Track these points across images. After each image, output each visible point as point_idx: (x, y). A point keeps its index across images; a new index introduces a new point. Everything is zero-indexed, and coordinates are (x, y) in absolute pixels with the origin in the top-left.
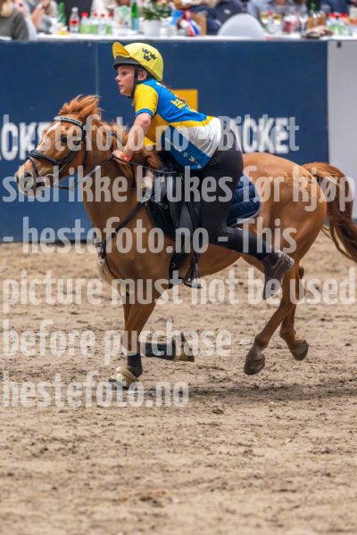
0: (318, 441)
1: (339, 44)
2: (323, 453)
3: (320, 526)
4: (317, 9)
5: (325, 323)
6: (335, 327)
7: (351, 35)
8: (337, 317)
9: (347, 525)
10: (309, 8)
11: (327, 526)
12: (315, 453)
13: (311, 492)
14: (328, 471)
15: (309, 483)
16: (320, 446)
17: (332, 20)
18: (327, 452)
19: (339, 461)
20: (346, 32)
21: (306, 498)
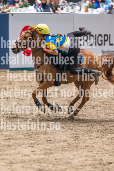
0: (6, 136)
1: (12, 15)
2: (8, 139)
3: (7, 162)
4: (6, 4)
5: (8, 100)
6: (11, 101)
7: (16, 12)
8: (12, 98)
9: (15, 161)
10: (3, 4)
11: (9, 162)
12: (5, 139)
13: (4, 151)
14: (9, 145)
15: (4, 149)
16: (7, 137)
17: (10, 7)
18: (9, 139)
19: (12, 142)
20: (14, 11)
21: (2, 153)
